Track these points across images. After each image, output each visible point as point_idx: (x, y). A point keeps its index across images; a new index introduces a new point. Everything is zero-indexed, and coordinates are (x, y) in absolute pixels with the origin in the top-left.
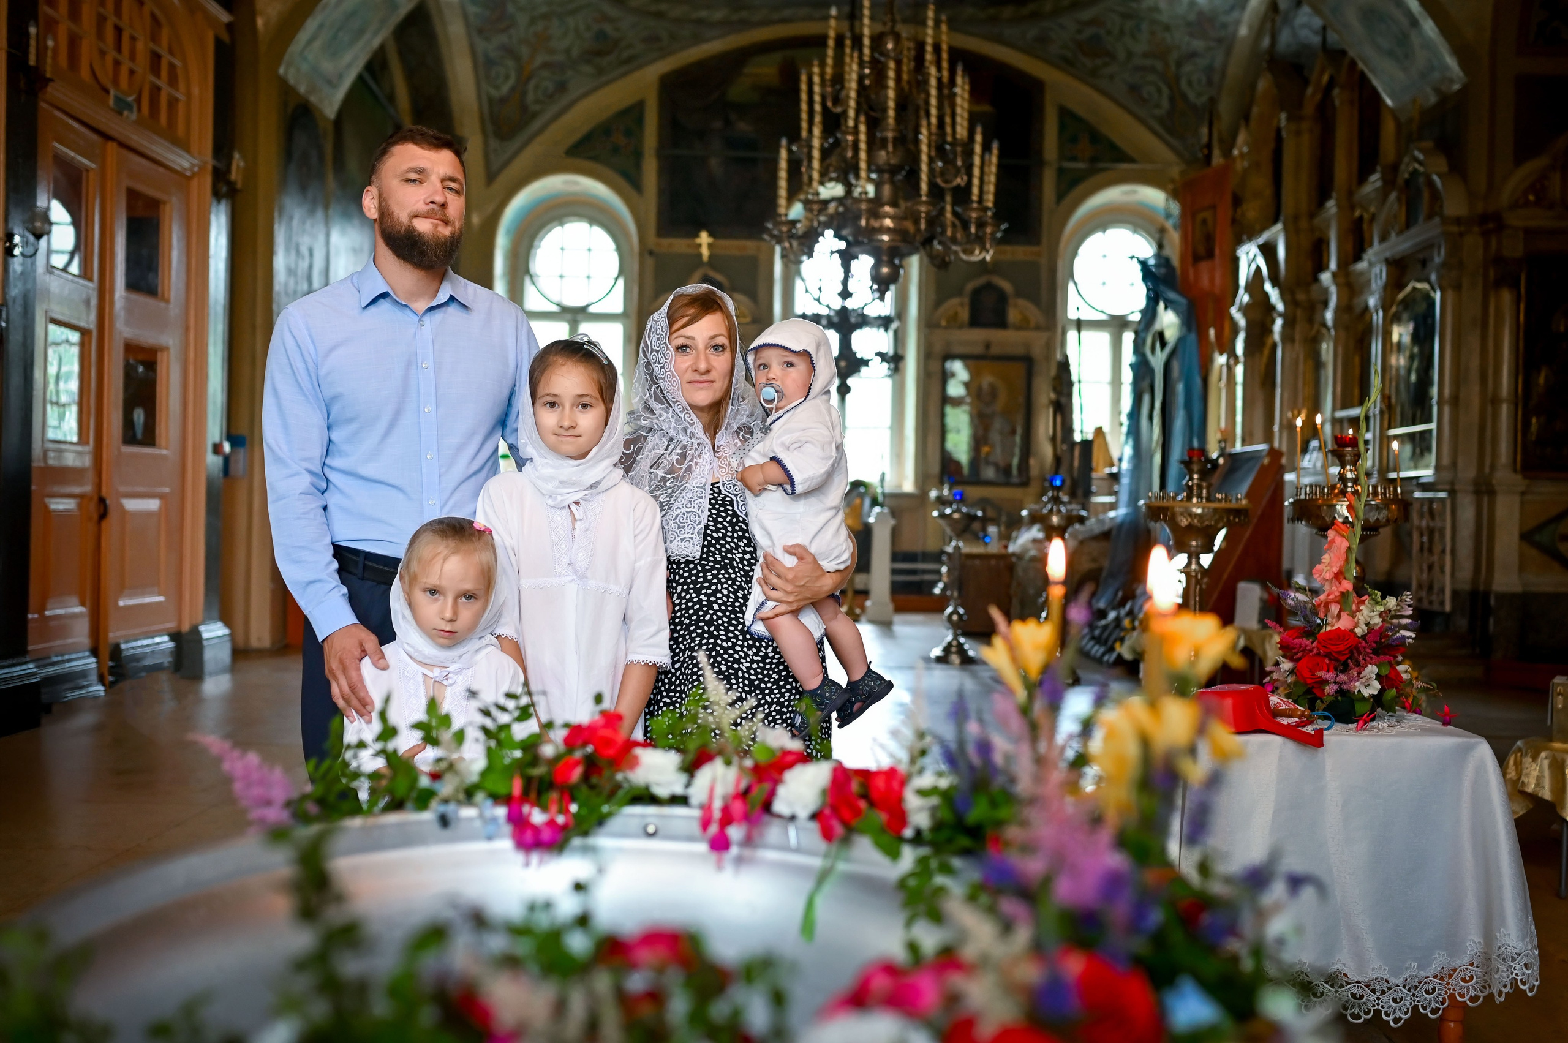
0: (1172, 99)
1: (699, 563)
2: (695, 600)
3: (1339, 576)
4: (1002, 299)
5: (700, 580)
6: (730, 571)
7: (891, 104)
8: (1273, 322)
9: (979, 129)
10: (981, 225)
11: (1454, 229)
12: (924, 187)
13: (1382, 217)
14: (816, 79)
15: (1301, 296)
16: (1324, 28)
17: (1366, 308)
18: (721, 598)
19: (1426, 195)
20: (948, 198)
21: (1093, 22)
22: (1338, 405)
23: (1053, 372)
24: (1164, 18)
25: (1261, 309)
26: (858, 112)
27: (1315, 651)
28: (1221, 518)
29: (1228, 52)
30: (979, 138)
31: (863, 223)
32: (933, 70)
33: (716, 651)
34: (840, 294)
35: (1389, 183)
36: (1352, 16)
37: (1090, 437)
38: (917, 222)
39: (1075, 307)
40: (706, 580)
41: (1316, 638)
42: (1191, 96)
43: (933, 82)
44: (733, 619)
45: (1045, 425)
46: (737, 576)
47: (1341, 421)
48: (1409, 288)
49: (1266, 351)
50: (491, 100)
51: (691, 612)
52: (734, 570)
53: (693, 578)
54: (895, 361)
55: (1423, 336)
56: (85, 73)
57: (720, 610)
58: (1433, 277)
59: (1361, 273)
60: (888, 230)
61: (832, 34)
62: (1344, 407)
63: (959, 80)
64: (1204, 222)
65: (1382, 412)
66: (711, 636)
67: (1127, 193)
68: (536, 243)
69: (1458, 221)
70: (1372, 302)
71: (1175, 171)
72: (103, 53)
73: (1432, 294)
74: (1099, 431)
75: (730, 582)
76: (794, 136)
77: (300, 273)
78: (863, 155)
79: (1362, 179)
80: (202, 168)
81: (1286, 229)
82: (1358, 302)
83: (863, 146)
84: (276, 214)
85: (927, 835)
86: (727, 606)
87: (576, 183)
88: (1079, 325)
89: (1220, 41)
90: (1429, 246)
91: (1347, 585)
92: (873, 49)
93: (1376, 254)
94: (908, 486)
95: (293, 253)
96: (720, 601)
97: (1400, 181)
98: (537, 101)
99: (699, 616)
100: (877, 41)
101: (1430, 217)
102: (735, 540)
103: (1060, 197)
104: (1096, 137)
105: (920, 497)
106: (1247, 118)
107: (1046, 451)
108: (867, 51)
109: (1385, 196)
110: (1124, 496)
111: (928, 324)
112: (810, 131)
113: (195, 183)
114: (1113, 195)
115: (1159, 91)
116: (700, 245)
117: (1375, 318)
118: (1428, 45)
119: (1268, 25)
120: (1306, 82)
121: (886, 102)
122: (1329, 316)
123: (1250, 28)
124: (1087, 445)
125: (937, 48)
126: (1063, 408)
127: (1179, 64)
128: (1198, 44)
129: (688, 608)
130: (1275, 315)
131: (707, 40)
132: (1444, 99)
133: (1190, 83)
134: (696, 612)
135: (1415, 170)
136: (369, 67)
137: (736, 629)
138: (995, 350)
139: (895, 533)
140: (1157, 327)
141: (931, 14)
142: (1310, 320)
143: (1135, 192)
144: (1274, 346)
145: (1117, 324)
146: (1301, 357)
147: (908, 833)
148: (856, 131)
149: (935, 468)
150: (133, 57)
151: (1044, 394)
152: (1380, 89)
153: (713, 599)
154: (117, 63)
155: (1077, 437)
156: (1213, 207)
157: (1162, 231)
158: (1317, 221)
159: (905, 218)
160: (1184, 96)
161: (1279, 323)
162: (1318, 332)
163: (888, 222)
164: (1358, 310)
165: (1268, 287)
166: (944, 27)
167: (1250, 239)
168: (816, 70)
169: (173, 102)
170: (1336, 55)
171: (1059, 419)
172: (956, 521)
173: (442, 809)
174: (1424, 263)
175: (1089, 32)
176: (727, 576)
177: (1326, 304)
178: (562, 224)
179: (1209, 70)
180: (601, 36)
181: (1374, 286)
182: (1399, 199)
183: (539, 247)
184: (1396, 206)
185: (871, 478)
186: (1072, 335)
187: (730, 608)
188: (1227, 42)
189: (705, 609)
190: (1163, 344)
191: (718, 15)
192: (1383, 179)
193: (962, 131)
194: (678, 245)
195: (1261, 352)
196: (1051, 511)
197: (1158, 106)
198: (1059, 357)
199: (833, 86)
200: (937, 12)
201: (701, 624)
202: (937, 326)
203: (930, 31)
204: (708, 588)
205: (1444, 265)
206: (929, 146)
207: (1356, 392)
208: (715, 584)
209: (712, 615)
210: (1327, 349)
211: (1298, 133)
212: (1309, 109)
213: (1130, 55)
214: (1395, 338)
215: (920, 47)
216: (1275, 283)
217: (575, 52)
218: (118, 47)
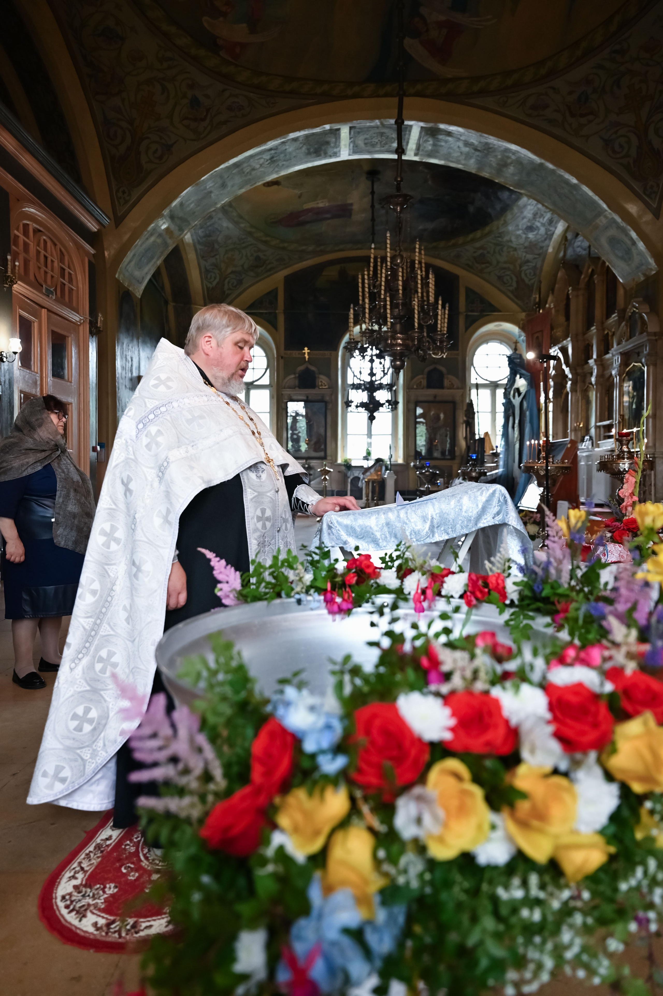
0: (517, 282)
3: (632, 494)
4: (441, 375)
7: (401, 288)
8: (567, 383)
9: (440, 298)
10: (442, 342)
11: (654, 338)
12: (416, 325)
13: (618, 333)
14: (366, 277)
15: (579, 371)
16: (589, 247)
17: (611, 374)
19: (639, 324)
20: (425, 330)
21: (481, 248)
22: (598, 420)
23: (465, 408)
24: (514, 245)
25: (561, 377)
26: (385, 291)
27: (622, 528)
28: (559, 471)
29: (543, 260)
30: (440, 302)
31: (389, 342)
32: (419, 272)
34: (369, 374)
35: (621, 318)
36: (604, 241)
37: (482, 437)
38: (413, 341)
39: (474, 379)
41: (622, 522)
42: (526, 280)
43: (419, 277)
45: (462, 432)
47: (599, 427)
48: (632, 365)
49: (563, 396)
50: (208, 289)
54: (393, 404)
55: (638, 387)
56: (32, 277)
58: (643, 360)
59: (608, 359)
60: (400, 345)
61: (372, 256)
62: (600, 421)
63: (431, 276)
64: (537, 338)
65: (619, 422)
67: (496, 326)
69: (655, 334)
70: (614, 372)
71: (523, 315)
72: (39, 268)
73: (643, 368)
74: (486, 434)
76: (356, 303)
78: (388, 311)
79: (608, 316)
80: (84, 321)
81: (572, 340)
82: (607, 373)
83: (388, 307)
85: (516, 602)
88: (477, 386)
89: (539, 254)
90: (641, 346)
91: (636, 498)
92: (391, 263)
93: (615, 351)
94: (400, 461)
97: (627, 316)
98: (229, 289)
100: (393, 258)
101: (641, 333)
103: (467, 329)
104: (483, 301)
105: (405, 465)
106: (553, 290)
107: (463, 444)
108: (389, 264)
109: (620, 324)
110: (501, 463)
111: (408, 387)
112: (363, 300)
113: (82, 328)
114: (491, 327)
115: (511, 278)
116: (305, 353)
117: (615, 379)
118: (640, 253)
119: (563, 247)
120: (581, 273)
121: (398, 287)
122: (593, 379)
123: (554, 248)
124: (482, 441)
125: (420, 263)
126: (470, 423)
127: (521, 267)
128: (529, 257)
130: (568, 380)
131: (307, 260)
132: (648, 278)
133: (526, 274)
135: (634, 311)
136: (153, 276)
138: (438, 399)
139: (396, 482)
140: (516, 386)
141: (417, 246)
142: (584, 382)
143: (501, 325)
144: (568, 393)
145: (494, 386)
146: (580, 398)
147: (508, 602)
148: (385, 301)
149: (412, 453)
150: (52, 270)
151: (461, 418)
152: (617, 275)
154: (46, 273)
155: (477, 437)
156: (542, 331)
157: (516, 343)
158: (586, 336)
159: (408, 339)
160: (523, 281)
161: (569, 383)
162: (588, 386)
163: (399, 341)
164: (607, 376)
165: (564, 367)
166: (423, 252)
167: (555, 345)
168: (366, 273)
169: (71, 291)
170: (596, 260)
171: (468, 429)
172: (427, 476)
173: (297, 596)
174: (638, 354)
175: (481, 251)
177: (591, 374)
179: (535, 268)
180: (258, 258)
181: (614, 365)
182: (626, 325)
184: (625, 328)
185: (385, 457)
186: (473, 392)
188: (543, 255)
190: (519, 394)
191: (311, 248)
192: (618, 316)
193: (432, 299)
194: (295, 354)
195: (561, 397)
196: (471, 470)
197: (511, 286)
198: (468, 401)
199: (373, 280)
200: (420, 245)
202: (412, 388)
203: (417, 254)
205: (649, 354)
206: (418, 306)
207: (606, 413)
210: (593, 396)
211: (577, 296)
212: (582, 285)
213: (498, 262)
214: (625, 389)
215: (413, 262)
216: (567, 365)
217: (246, 266)
218: (46, 266)
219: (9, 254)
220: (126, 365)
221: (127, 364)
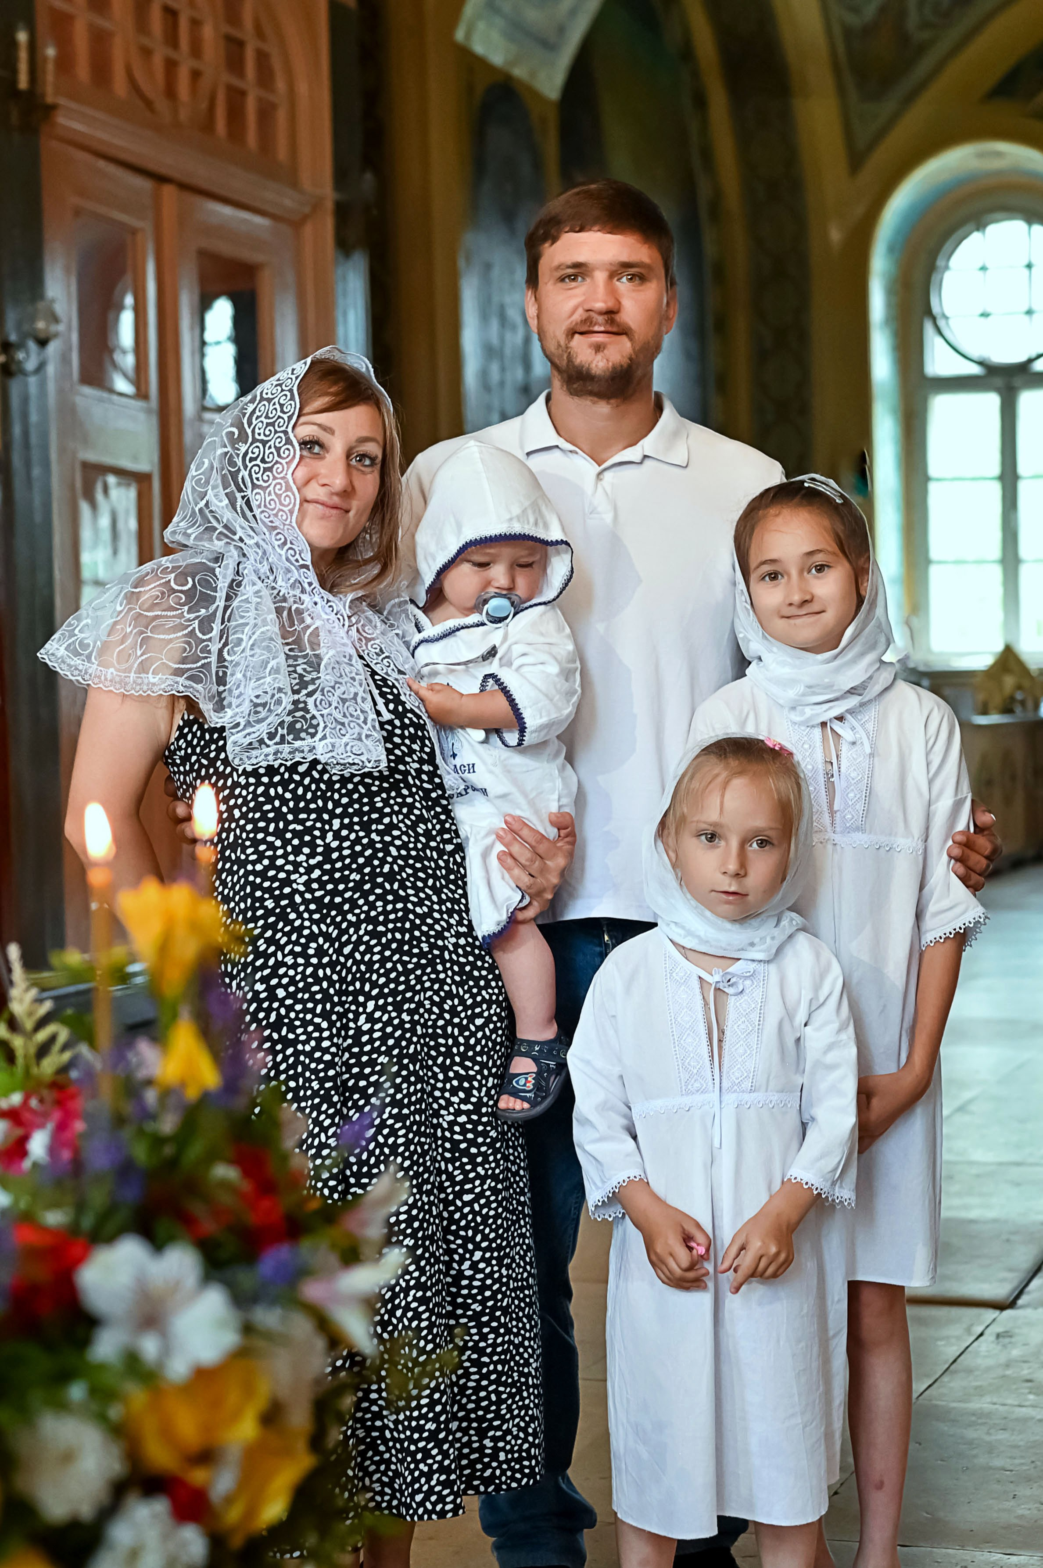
1: (361, 782)
2: (365, 841)
5: (366, 809)
6: (405, 792)
18: (399, 838)
33: (410, 921)
40: (374, 809)
44: (420, 870)
46: (415, 800)
50: (848, 33)
51: (361, 860)
52: (410, 790)
53: (356, 806)
56: (120, 86)
57: (400, 857)
66: (398, 899)
68: (940, 263)
72: (146, 53)
75: (405, 810)
77: (508, 352)
80: (317, 206)
84: (461, 263)
86: (408, 850)
87: (999, 154)
95: (495, 324)
96: (398, 843)
98: (925, 25)
99: (374, 868)
102: (407, 742)
113: (308, 230)
129: (354, 856)
134: (369, 861)
137: (426, 886)
150: (196, 51)
153: (387, 839)
154: (171, 65)
169: (266, 113)
176: (399, 800)
178: (981, 226)
183: (947, 268)
187: (413, 853)
189: (380, 855)
201: (380, 880)
204: (379, 821)
208: (387, 815)
209: (391, 864)
218: (172, 39)
219: (21, 25)
220: (502, 340)
221: (508, 336)
